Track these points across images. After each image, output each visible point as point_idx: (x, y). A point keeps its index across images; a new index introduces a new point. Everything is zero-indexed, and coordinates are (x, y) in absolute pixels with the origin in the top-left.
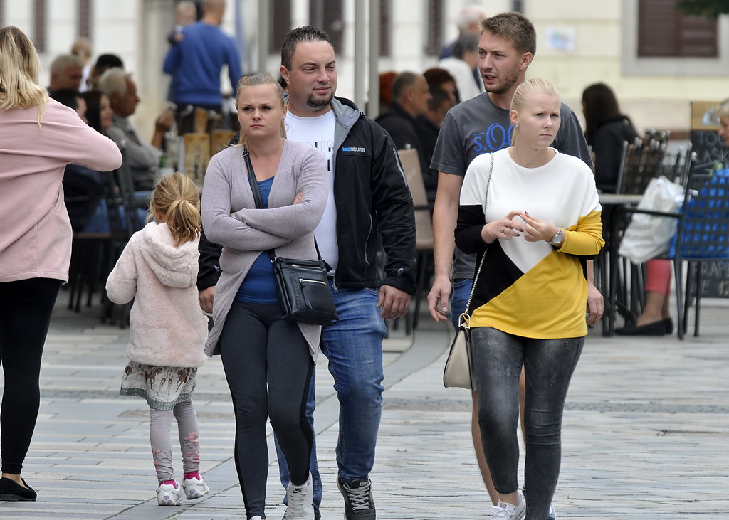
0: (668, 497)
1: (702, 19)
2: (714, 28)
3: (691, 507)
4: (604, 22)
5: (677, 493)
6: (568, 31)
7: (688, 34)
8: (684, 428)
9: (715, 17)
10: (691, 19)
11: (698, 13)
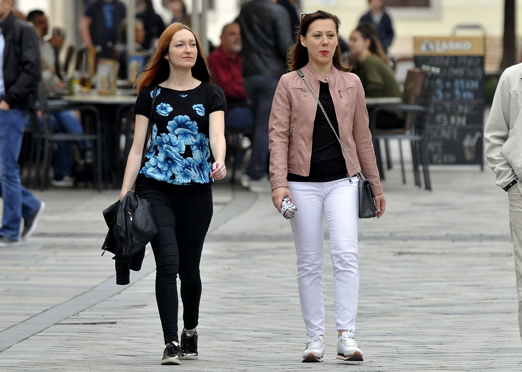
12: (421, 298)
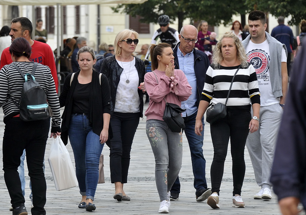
0: (138, 145)
1: (145, 24)
2: (148, 26)
3: (143, 148)
4: (121, 25)
5: (140, 144)
6: (112, 27)
7: (142, 28)
8: (142, 128)
9: (149, 23)
10: (142, 24)
11: (144, 22)
12: (145, 146)
